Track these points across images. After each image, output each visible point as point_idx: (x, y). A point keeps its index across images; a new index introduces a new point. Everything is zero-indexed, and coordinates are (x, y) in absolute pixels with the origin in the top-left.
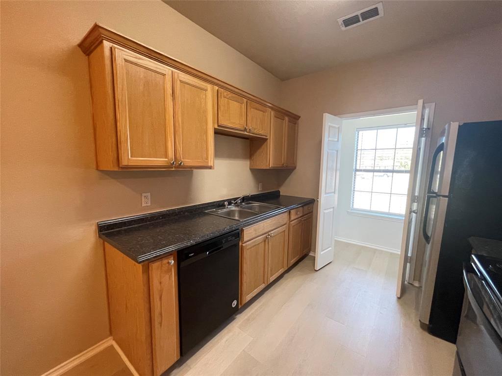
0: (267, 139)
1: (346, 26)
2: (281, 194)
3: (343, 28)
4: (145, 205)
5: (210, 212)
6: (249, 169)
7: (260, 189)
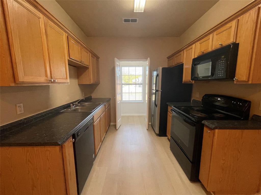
0: (89, 68)
1: (125, 22)
2: (92, 97)
3: (124, 22)
4: (20, 113)
5: (64, 111)
6: (77, 84)
7: (83, 96)
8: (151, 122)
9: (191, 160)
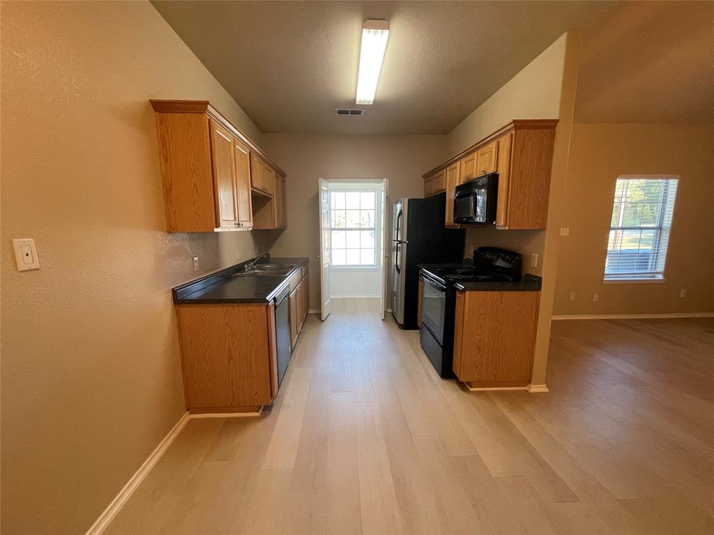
0: (272, 198)
1: (339, 114)
5: (236, 276)
8: (392, 308)
9: (442, 344)
